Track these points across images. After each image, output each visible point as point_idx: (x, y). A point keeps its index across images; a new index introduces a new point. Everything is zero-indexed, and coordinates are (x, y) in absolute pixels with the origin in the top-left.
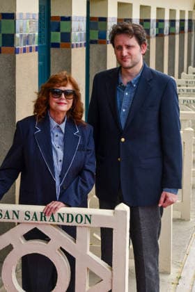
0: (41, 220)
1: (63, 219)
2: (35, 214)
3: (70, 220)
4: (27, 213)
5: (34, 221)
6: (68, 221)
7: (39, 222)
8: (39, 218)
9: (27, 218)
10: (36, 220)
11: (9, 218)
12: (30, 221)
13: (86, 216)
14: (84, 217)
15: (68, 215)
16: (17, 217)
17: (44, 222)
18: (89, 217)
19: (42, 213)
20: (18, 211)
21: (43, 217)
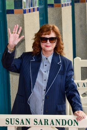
1: (59, 123)
2: (41, 121)
3: (64, 124)
4: (36, 120)
5: (40, 125)
6: (63, 125)
7: (43, 126)
8: (43, 123)
9: (36, 123)
11: (23, 124)
13: (75, 120)
14: (73, 121)
15: (63, 120)
16: (29, 123)
17: (47, 125)
19: (45, 120)
20: (30, 119)
21: (46, 123)
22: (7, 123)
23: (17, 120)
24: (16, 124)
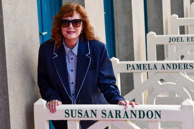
0: (116, 117)
1: (135, 116)
2: (110, 112)
3: (142, 116)
4: (104, 112)
5: (110, 118)
6: (140, 117)
7: (114, 119)
8: (114, 115)
9: (104, 116)
10: (112, 117)
11: (88, 117)
12: (106, 118)
13: (156, 112)
14: (154, 113)
15: (140, 111)
16: (95, 115)
17: (119, 119)
18: (159, 112)
19: (116, 111)
20: (96, 110)
21: (118, 115)
22: (67, 115)
23: (80, 111)
24: (78, 117)
